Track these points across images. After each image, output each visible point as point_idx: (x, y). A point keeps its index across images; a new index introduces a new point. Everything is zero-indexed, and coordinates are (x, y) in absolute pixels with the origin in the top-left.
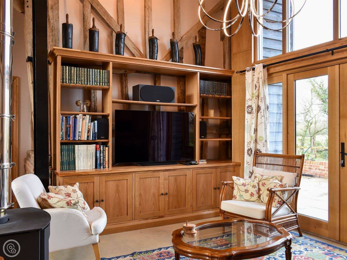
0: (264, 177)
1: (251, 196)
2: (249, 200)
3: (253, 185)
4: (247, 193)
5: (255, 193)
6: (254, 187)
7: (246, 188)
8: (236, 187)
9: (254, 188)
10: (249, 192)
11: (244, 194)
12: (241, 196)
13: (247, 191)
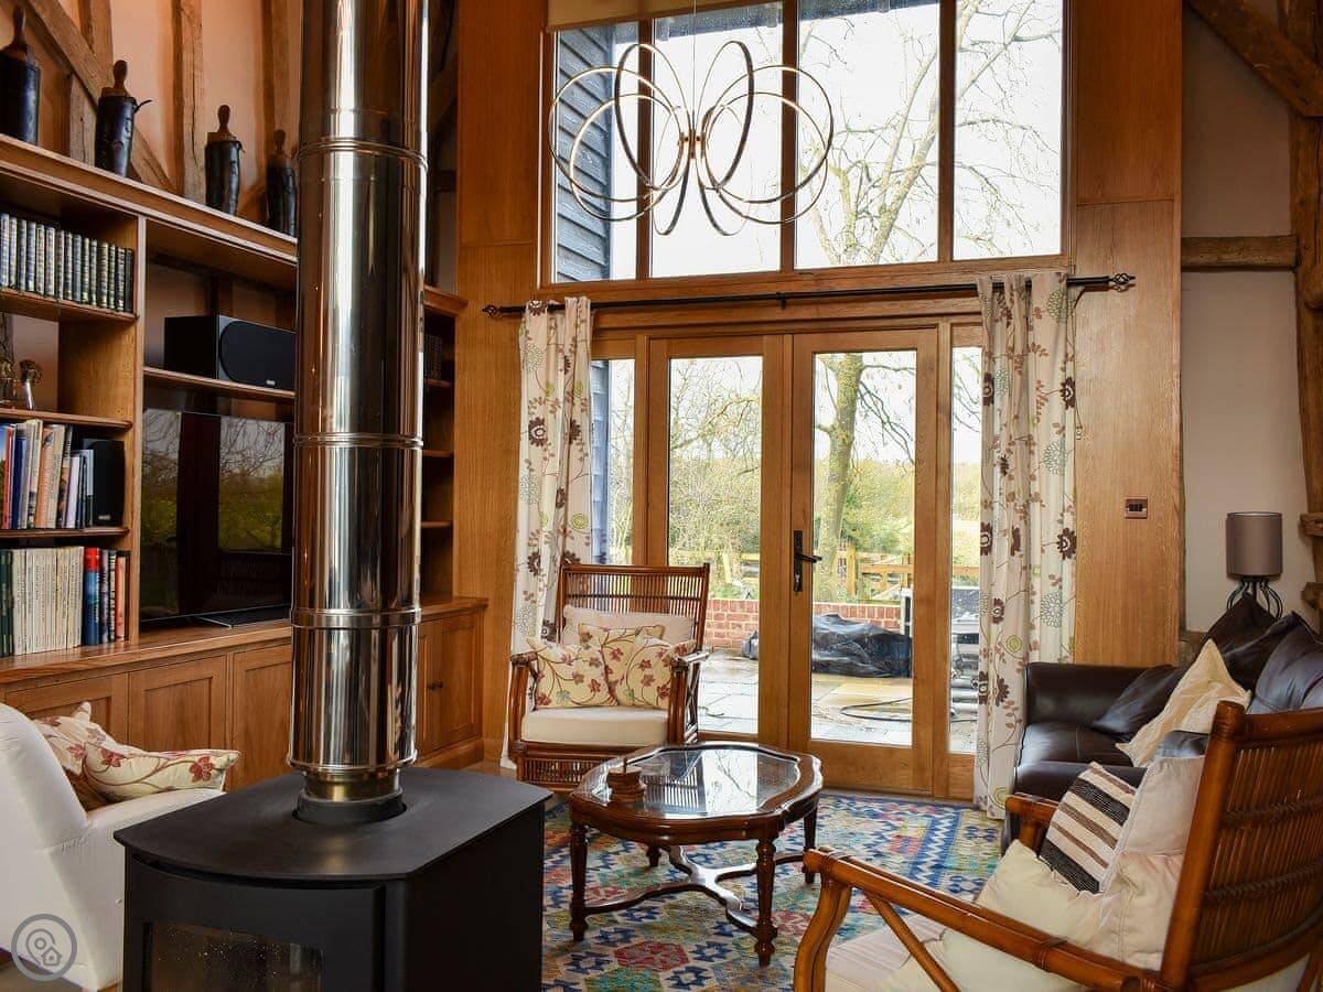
0: (614, 634)
1: (593, 690)
2: (590, 703)
3: (592, 659)
4: (580, 684)
5: (601, 680)
6: (594, 662)
7: (573, 669)
8: (547, 672)
9: (597, 666)
10: (585, 679)
11: (570, 686)
12: (564, 694)
13: (578, 678)
